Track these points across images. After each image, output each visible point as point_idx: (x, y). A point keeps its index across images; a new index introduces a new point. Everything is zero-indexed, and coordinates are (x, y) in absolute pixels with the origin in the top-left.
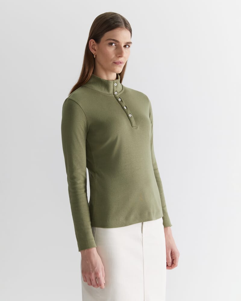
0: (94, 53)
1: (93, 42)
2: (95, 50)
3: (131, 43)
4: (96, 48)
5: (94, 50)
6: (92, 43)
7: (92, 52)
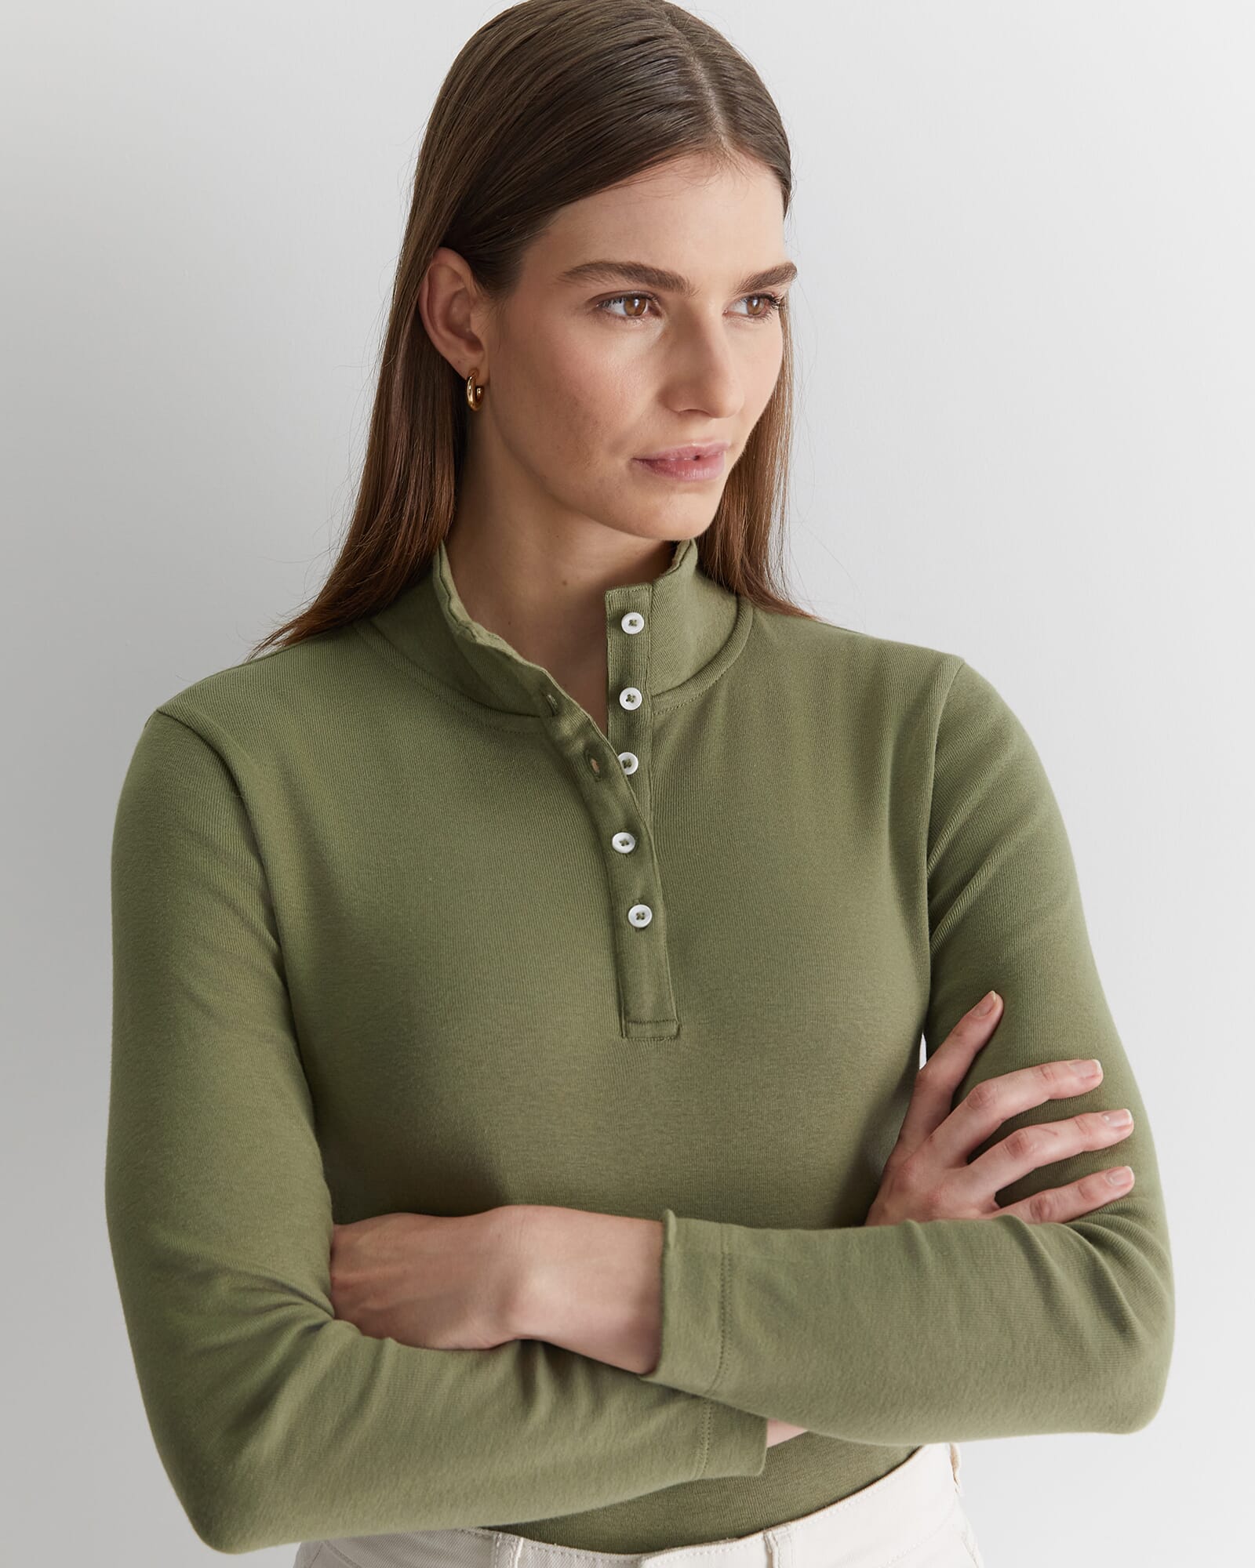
0: (464, 371)
1: (457, 277)
2: (474, 343)
3: (785, 272)
4: (479, 323)
5: (462, 345)
6: (443, 278)
7: (451, 356)
